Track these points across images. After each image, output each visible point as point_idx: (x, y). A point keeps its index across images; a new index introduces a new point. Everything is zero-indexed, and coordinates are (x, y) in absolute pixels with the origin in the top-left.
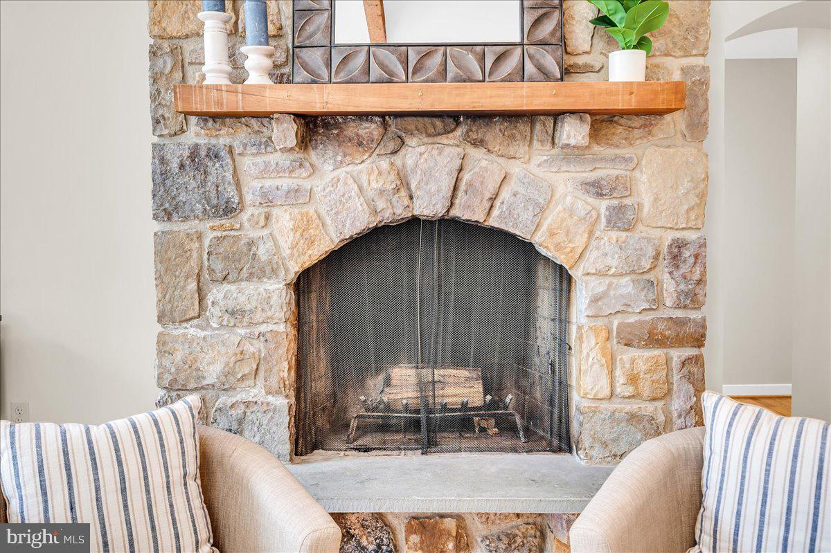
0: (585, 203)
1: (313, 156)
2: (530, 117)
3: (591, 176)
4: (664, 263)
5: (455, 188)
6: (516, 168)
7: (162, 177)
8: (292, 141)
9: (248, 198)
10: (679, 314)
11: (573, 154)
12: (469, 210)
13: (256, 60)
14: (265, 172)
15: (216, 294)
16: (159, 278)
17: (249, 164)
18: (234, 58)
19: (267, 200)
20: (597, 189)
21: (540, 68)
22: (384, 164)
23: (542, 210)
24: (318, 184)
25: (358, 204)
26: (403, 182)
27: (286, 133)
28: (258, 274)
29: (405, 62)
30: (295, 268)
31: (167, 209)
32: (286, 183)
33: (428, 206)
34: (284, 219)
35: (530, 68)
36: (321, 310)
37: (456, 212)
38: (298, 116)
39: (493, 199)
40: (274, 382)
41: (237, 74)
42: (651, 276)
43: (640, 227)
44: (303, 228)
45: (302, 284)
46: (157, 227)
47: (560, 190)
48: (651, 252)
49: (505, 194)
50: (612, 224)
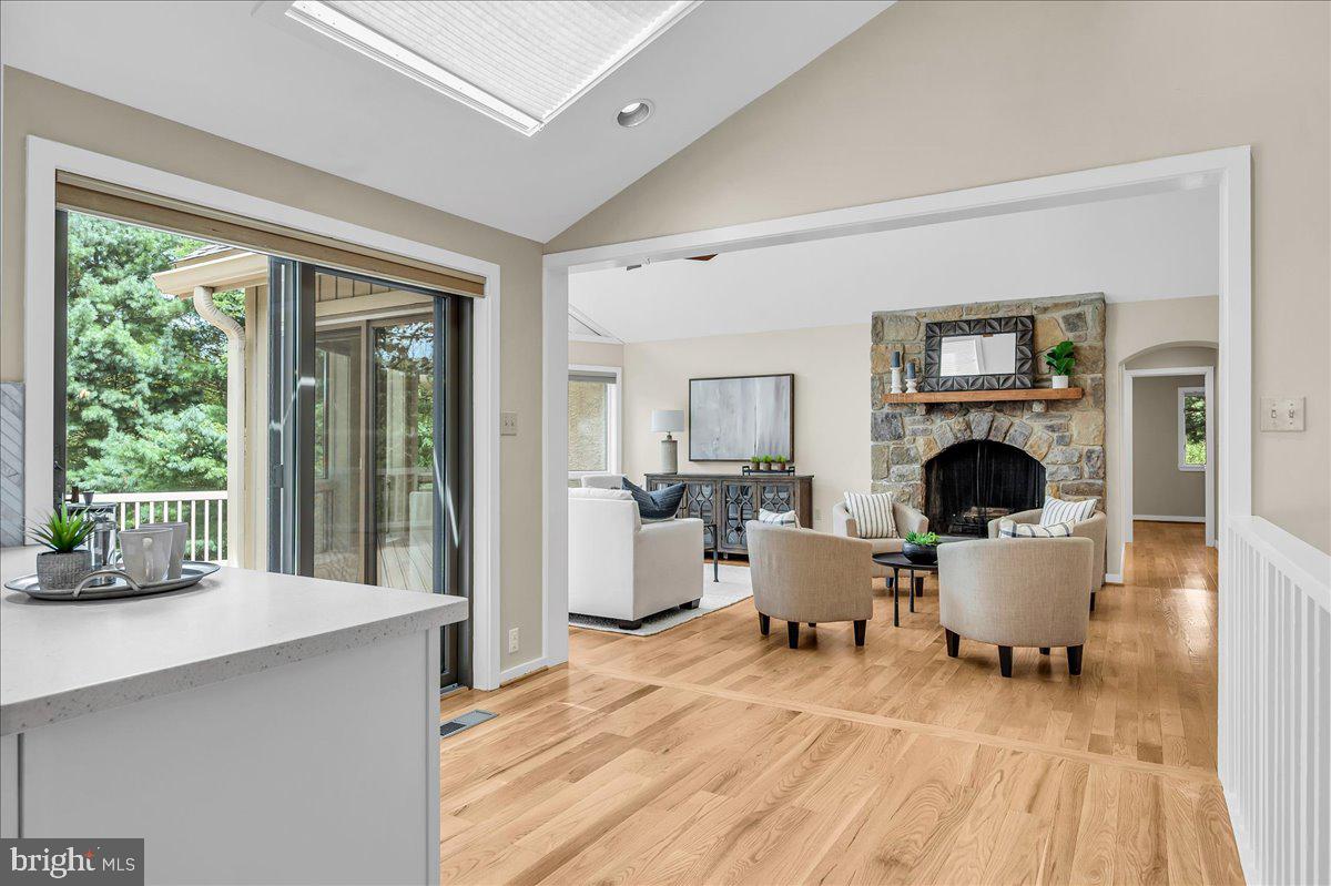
0: (1046, 435)
1: (933, 417)
2: (1023, 402)
3: (1049, 423)
4: (1084, 459)
5: (990, 428)
6: (1017, 421)
7: (875, 426)
8: (924, 412)
9: (907, 433)
10: (1092, 481)
11: (1039, 415)
12: (996, 438)
13: (911, 384)
14: (914, 423)
15: (894, 469)
16: (873, 462)
17: (907, 420)
18: (903, 382)
19: (914, 433)
20: (1052, 428)
21: (1022, 383)
22: (961, 419)
23: (1028, 438)
24: (934, 427)
25: (950, 435)
26: (968, 426)
27: (921, 410)
28: (912, 461)
29: (968, 383)
30: (925, 459)
31: (876, 436)
32: (921, 427)
33: (979, 434)
34: (921, 441)
35: (1018, 383)
36: (938, 477)
37: (990, 438)
38: (926, 404)
39: (1006, 434)
40: (916, 503)
41: (904, 390)
42: (1078, 465)
43: (1073, 444)
44: (928, 444)
45: (929, 466)
46: (872, 443)
47: (1036, 430)
48: (1077, 455)
49: (1011, 431)
50: (1059, 443)
